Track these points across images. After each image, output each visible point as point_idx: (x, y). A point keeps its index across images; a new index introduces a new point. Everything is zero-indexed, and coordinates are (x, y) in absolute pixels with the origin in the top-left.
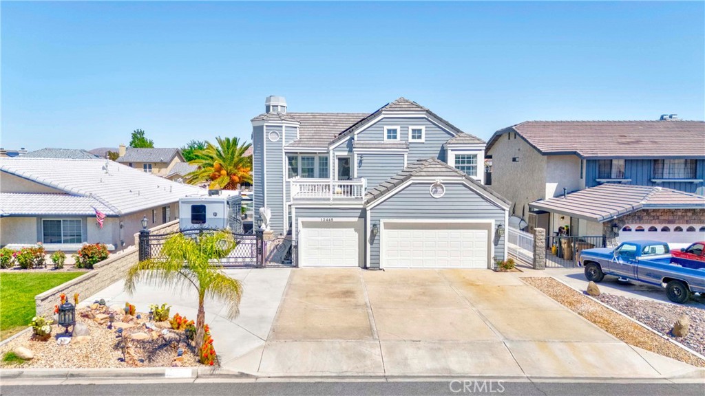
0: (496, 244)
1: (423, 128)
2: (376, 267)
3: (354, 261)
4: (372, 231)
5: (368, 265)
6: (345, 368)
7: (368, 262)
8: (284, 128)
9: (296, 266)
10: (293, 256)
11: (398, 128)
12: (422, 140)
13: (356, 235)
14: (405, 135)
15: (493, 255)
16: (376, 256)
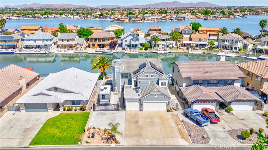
0: (168, 106)
1: (154, 74)
2: (142, 111)
3: (138, 109)
4: (142, 104)
5: (141, 110)
6: (137, 144)
7: (141, 109)
8: (120, 67)
9: (126, 110)
10: (125, 108)
11: (148, 74)
12: (154, 77)
13: (138, 104)
14: (150, 76)
15: (167, 108)
16: (143, 108)
